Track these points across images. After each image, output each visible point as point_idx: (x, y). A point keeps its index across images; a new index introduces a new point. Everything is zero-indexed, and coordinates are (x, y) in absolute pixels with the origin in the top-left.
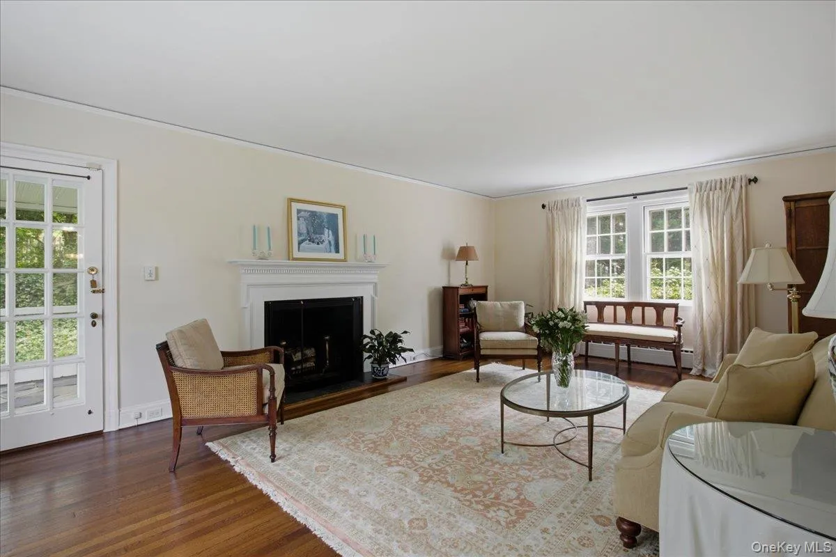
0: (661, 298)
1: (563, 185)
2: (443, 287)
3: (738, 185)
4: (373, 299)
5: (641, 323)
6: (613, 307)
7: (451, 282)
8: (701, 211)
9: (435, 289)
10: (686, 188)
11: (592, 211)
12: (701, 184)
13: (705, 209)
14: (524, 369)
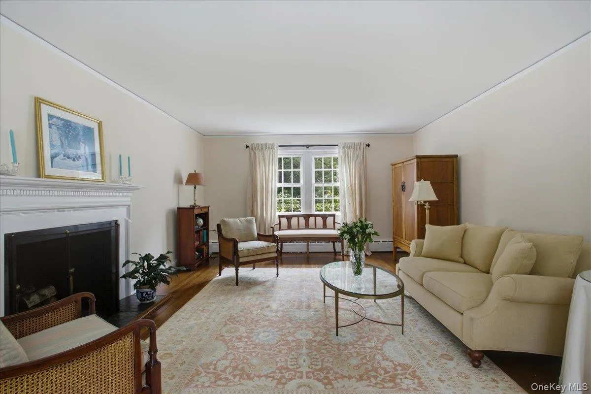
0: (321, 210)
1: (263, 133)
2: (178, 208)
3: (362, 147)
4: (127, 222)
5: (314, 227)
6: (297, 218)
7: (180, 203)
8: (345, 160)
9: (170, 210)
10: (337, 145)
11: (281, 153)
12: (345, 143)
13: (347, 159)
14: (254, 269)
